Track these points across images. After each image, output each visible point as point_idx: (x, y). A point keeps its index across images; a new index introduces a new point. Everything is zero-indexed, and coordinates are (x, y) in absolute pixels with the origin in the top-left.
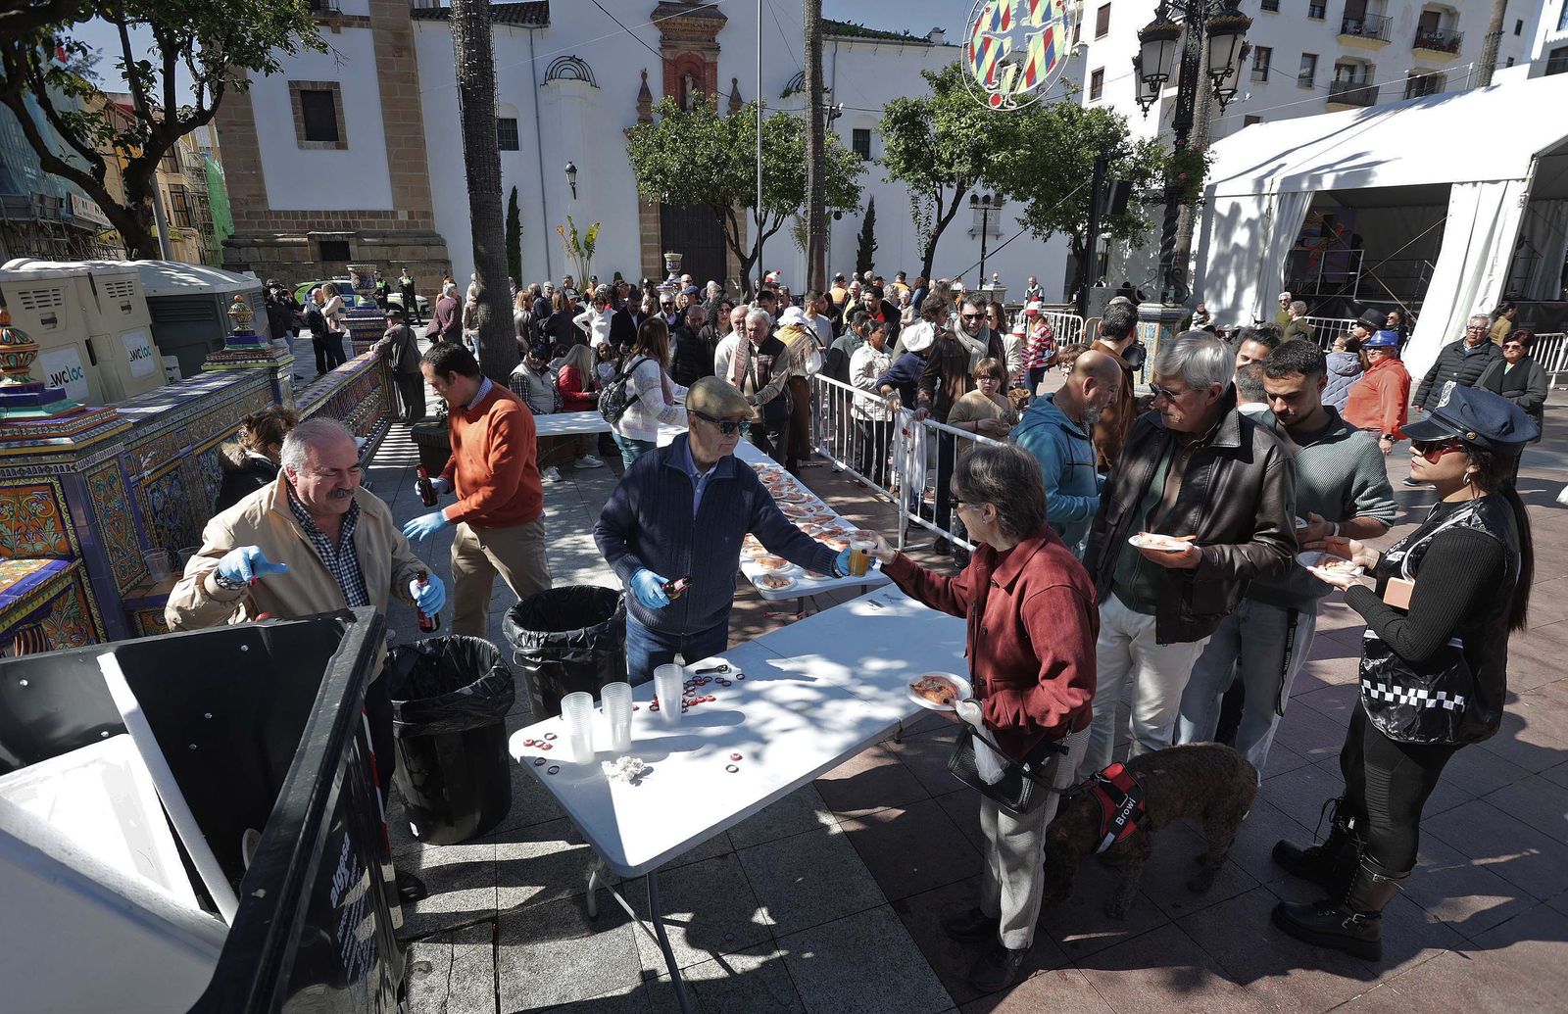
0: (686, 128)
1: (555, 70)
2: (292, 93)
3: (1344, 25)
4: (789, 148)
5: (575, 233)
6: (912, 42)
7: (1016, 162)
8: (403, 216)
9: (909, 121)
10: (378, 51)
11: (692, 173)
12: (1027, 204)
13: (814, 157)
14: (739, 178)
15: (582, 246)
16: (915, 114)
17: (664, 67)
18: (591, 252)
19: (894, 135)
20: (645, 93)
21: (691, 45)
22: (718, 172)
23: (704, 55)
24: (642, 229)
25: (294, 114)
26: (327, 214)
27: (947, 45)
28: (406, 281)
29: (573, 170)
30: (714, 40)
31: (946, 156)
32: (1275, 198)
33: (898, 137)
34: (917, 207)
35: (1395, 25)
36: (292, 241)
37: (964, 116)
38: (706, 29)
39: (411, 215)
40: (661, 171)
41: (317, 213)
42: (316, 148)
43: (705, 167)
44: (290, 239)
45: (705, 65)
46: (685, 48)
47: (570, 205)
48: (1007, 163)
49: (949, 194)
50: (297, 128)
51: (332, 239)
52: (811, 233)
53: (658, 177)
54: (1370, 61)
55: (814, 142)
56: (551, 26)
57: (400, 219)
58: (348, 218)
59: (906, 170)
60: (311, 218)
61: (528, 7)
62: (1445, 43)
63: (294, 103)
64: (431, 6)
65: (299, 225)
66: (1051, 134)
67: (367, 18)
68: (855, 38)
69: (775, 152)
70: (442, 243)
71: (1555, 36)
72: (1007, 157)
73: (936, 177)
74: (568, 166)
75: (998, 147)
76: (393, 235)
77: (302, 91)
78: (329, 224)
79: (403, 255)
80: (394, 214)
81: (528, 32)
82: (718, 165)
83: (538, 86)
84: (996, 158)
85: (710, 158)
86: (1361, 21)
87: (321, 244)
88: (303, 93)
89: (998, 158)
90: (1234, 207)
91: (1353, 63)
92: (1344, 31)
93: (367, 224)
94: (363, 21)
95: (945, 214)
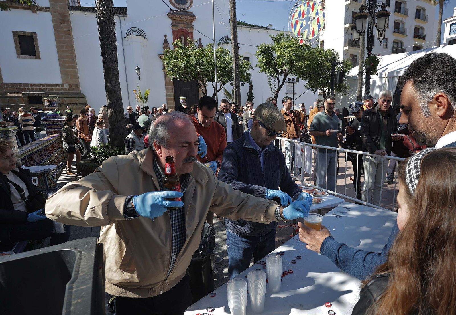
0: (186, 52)
1: (130, 32)
2: (14, 36)
3: (394, 30)
4: (225, 59)
5: (140, 93)
6: (262, 28)
7: (305, 66)
8: (66, 86)
9: (267, 52)
10: (54, 21)
11: (189, 68)
12: (306, 82)
13: (235, 62)
14: (207, 70)
15: (143, 98)
16: (268, 49)
17: (173, 33)
18: (147, 100)
19: (261, 56)
20: (166, 42)
21: (183, 25)
22: (199, 67)
23: (188, 29)
24: (167, 92)
25: (15, 44)
26: (31, 85)
27: (274, 30)
28: (69, 111)
29: (138, 69)
30: (192, 24)
31: (280, 64)
32: (387, 78)
33: (263, 57)
34: (271, 82)
35: (408, 31)
36: (15, 96)
37: (286, 50)
38: (188, 20)
39: (70, 86)
40: (177, 67)
41: (27, 85)
42: (25, 58)
43: (194, 65)
44: (14, 95)
45: (189, 33)
46: (181, 26)
47: (137, 82)
48: (302, 66)
49: (281, 78)
50: (17, 50)
51: (34, 95)
52: (236, 89)
53: (176, 69)
54: (402, 41)
55: (235, 56)
56: (128, 16)
57: (65, 87)
58: (41, 87)
59: (267, 68)
60: (24, 86)
61: (118, 9)
62: (422, 37)
63: (15, 40)
64: (77, 6)
65: (18, 89)
66: (315, 57)
67: (49, 8)
68: (242, 26)
69: (219, 61)
70: (84, 97)
71: (449, 37)
72: (302, 64)
73: (277, 72)
74: (137, 68)
75: (298, 61)
76: (62, 94)
77: (19, 35)
78: (33, 89)
79: (67, 101)
80: (62, 85)
81: (119, 17)
82: (199, 65)
83: (123, 38)
84: (298, 64)
85: (196, 62)
86: (398, 29)
87: (29, 97)
88: (20, 36)
89: (299, 64)
90: (374, 82)
91: (397, 41)
92: (394, 32)
93: (50, 89)
94: (47, 9)
95: (280, 84)
